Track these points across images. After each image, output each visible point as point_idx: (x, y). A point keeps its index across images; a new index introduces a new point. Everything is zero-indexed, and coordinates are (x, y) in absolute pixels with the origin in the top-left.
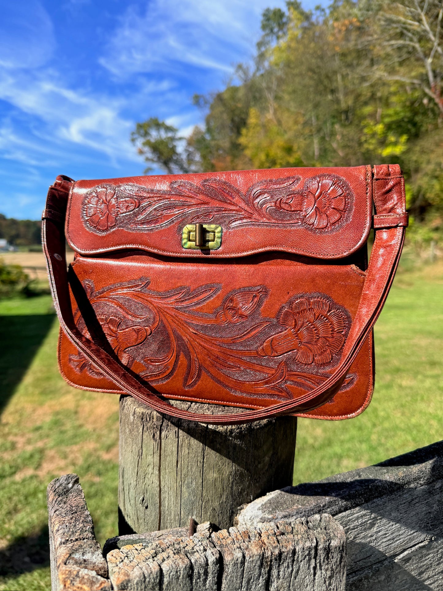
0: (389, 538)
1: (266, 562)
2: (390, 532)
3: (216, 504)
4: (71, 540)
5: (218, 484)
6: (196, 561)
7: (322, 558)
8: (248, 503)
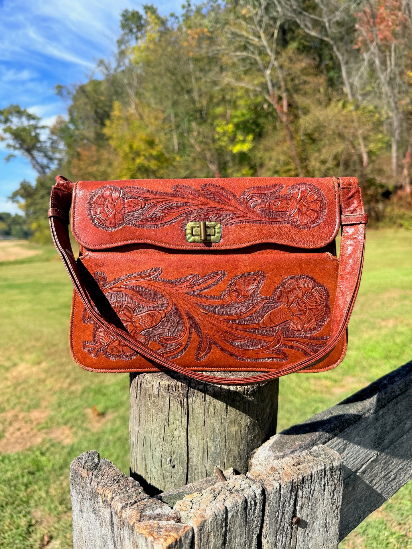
0: (354, 457)
1: (295, 487)
2: (354, 453)
3: (237, 452)
4: (131, 503)
5: (238, 435)
6: (248, 495)
7: (329, 476)
8: (258, 447)
